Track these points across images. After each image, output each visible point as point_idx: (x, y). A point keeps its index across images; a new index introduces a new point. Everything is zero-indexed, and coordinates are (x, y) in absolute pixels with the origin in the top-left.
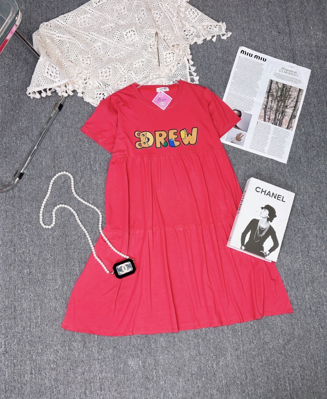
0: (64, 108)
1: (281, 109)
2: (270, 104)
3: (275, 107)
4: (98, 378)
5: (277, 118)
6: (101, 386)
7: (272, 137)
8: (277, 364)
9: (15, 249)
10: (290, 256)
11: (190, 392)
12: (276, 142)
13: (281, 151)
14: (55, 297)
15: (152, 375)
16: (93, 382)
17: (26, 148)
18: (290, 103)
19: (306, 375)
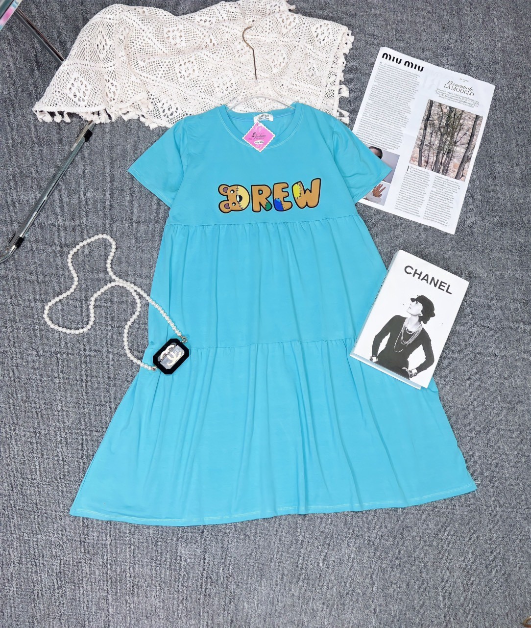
0: (94, 136)
1: (446, 147)
2: (428, 138)
3: (437, 143)
4: (129, 575)
5: (440, 161)
6: (133, 589)
7: (432, 191)
8: (424, 563)
11: (278, 605)
12: (437, 200)
13: (445, 214)
14: (66, 439)
15: (217, 573)
16: (121, 582)
17: (30, 198)
18: (462, 137)
19: (472, 584)
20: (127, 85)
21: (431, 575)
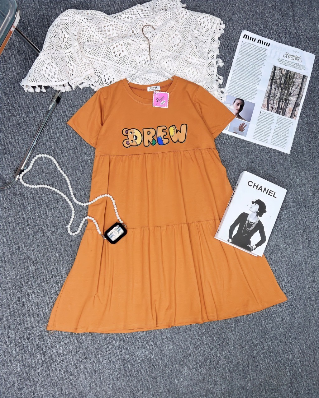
0: (62, 100)
1: (285, 97)
2: (273, 91)
3: (278, 95)
4: (107, 369)
5: (281, 106)
6: (110, 376)
7: (276, 126)
9: (19, 247)
10: (291, 248)
12: (279, 132)
13: (284, 141)
15: (158, 365)
16: (102, 373)
18: (294, 90)
19: (305, 361)
20: (80, 65)
21: (282, 357)
